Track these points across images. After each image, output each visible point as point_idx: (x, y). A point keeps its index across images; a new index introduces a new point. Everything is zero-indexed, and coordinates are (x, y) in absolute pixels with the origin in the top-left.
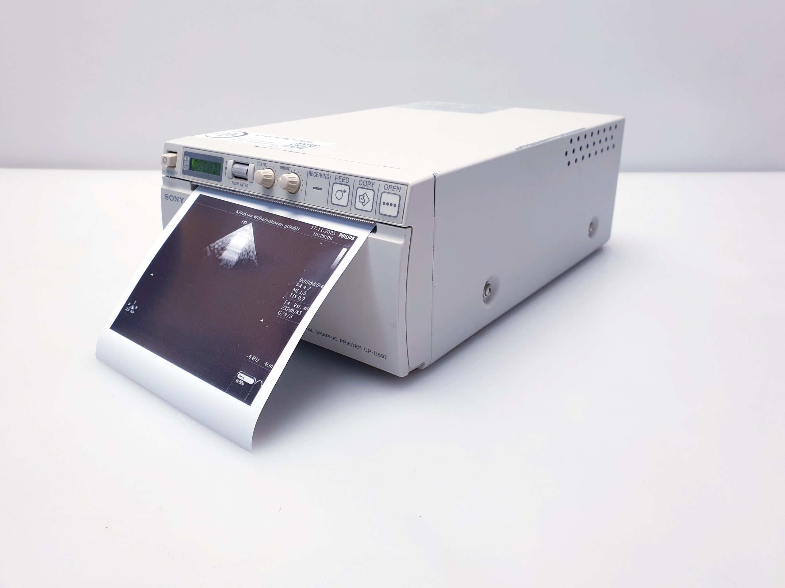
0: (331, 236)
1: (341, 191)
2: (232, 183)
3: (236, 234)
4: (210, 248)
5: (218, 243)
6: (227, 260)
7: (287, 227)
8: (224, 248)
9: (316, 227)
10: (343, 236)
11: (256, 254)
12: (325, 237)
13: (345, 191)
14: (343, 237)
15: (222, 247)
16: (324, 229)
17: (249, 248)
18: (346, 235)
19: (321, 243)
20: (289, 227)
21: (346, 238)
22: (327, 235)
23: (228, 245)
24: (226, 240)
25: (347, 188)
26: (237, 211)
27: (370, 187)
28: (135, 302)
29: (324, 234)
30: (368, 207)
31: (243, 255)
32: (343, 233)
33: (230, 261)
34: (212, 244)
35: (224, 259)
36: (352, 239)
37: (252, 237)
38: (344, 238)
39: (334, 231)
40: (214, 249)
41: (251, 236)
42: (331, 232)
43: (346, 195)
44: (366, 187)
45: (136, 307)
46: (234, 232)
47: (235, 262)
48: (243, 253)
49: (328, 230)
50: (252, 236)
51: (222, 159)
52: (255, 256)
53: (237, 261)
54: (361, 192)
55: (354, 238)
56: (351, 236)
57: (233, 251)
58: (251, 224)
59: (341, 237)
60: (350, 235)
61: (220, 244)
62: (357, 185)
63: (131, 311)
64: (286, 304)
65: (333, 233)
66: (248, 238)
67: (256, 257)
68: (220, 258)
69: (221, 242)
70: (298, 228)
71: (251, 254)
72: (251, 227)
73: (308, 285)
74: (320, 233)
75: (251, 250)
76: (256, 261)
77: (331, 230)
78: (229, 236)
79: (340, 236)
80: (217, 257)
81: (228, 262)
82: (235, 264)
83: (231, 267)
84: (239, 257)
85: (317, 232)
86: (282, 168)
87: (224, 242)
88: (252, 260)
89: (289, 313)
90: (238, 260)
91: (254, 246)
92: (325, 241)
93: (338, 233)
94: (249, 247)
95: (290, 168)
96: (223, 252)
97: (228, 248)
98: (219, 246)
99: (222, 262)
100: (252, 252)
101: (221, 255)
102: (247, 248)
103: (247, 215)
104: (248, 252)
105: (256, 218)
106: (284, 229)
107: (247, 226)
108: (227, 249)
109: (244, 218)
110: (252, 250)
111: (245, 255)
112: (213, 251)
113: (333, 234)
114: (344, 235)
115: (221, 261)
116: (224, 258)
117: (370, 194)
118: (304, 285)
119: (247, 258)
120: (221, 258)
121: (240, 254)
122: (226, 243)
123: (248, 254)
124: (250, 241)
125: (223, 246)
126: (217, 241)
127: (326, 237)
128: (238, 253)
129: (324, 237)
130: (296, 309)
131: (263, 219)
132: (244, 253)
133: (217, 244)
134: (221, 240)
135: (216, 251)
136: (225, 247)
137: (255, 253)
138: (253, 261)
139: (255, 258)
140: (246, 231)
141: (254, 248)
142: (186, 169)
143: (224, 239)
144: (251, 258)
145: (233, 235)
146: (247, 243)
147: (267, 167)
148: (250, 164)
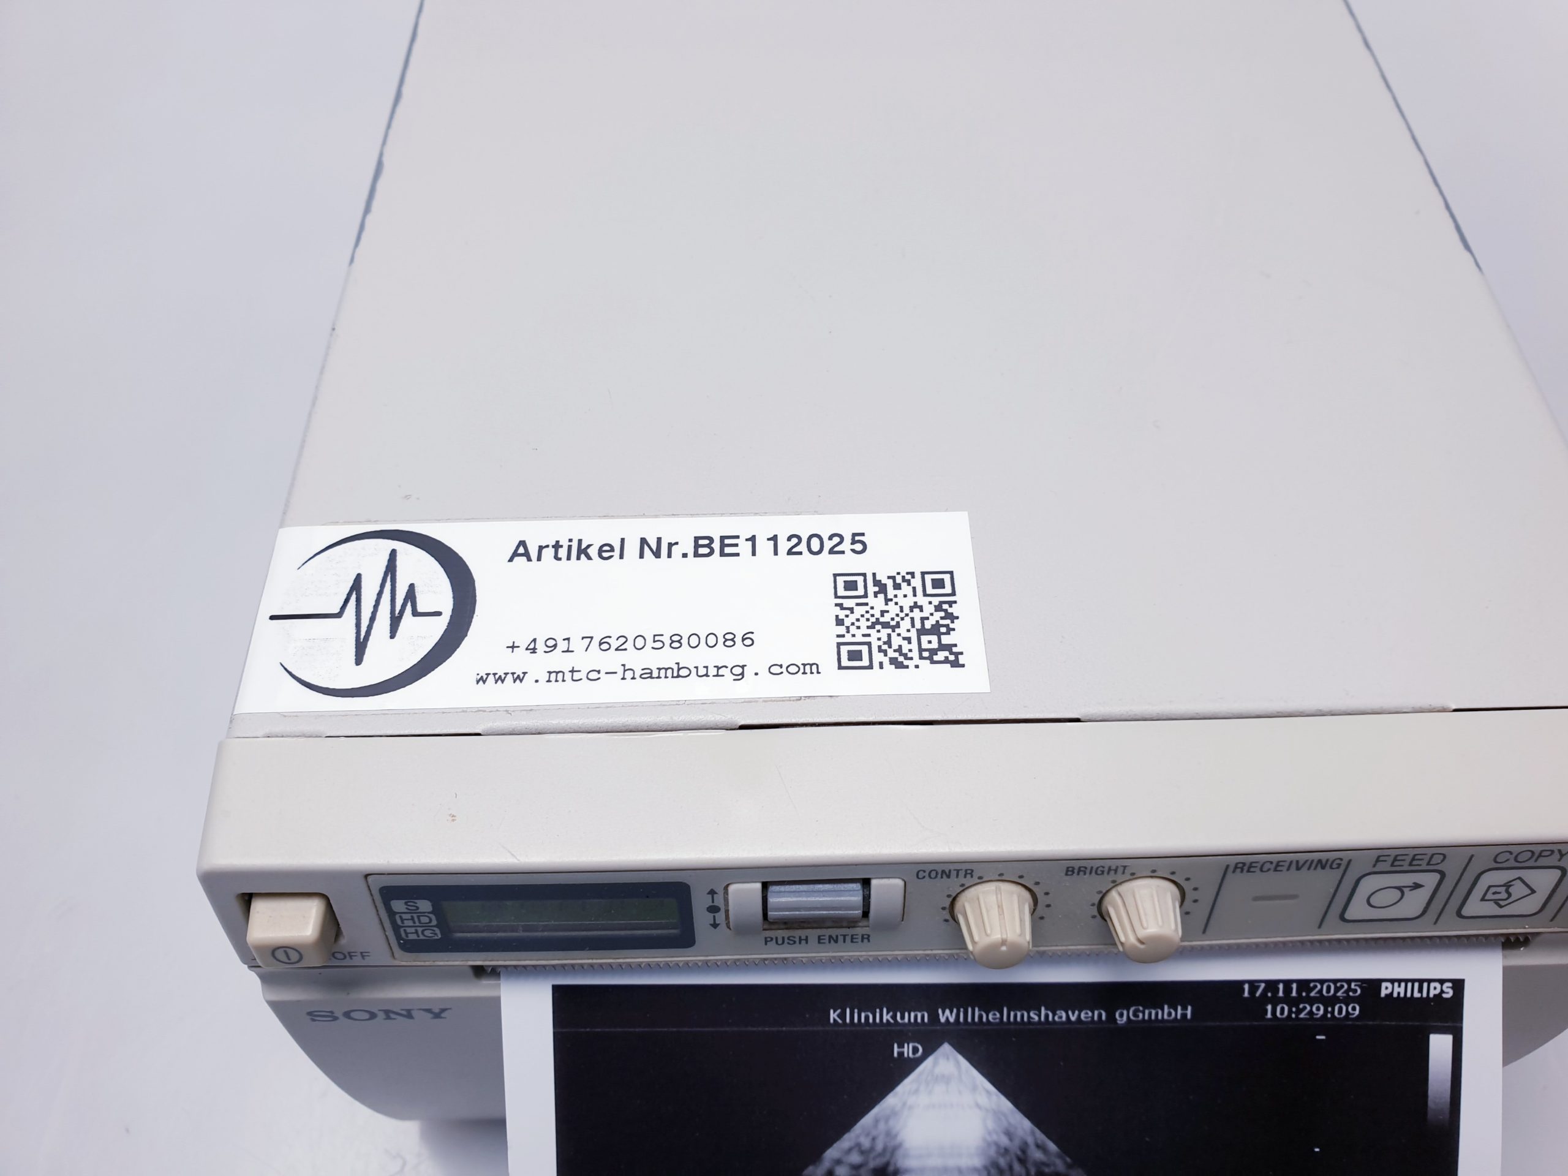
0: (1347, 1000)
1: (1397, 888)
2: (768, 940)
3: (904, 1104)
5: (840, 1158)
7: (1132, 1017)
8: (891, 1170)
9: (1263, 985)
10: (1399, 990)
11: (1058, 1147)
12: (1326, 1011)
13: (1417, 886)
14: (1402, 995)
15: (872, 1164)
16: (1304, 984)
17: (1011, 1139)
18: (1410, 985)
19: (1318, 1037)
20: (1141, 1015)
21: (1417, 995)
22: (1330, 1002)
23: (899, 1153)
24: (874, 1139)
25: (1425, 877)
26: (833, 1015)
27: (1544, 861)
29: (1311, 1001)
30: (1527, 908)
31: (1000, 1170)
32: (1392, 981)
34: (811, 1169)
36: (1442, 992)
37: (994, 1098)
38: (1409, 995)
39: (1349, 982)
41: (983, 1094)
42: (1337, 989)
43: (1420, 894)
44: (1528, 864)
46: (891, 1100)
48: (995, 1165)
49: (1322, 982)
50: (988, 1092)
52: (1059, 1156)
54: (1497, 878)
55: (1452, 988)
56: (1433, 985)
58: (946, 1048)
59: (1395, 995)
60: (1429, 981)
61: (855, 1158)
62: (1482, 865)
65: (1349, 989)
66: (978, 1106)
67: (1068, 1160)
69: (855, 1150)
70: (1185, 1008)
71: (1037, 1157)
72: (958, 1062)
74: (1287, 999)
75: (1026, 1143)
77: (1335, 981)
78: (877, 1121)
79: (1383, 993)
85: (1275, 1001)
86: (1070, 871)
87: (872, 1149)
91: (1027, 1124)
92: (1335, 1028)
93: (1376, 984)
94: (1009, 1134)
95: (1125, 867)
97: (909, 1162)
98: (857, 1167)
100: (1032, 1147)
102: (1004, 1141)
103: (894, 1017)
104: (1019, 1153)
105: (952, 1020)
106: (1122, 1029)
107: (935, 1064)
108: (908, 1171)
109: (902, 1034)
110: (1030, 1140)
111: (1011, 1167)
113: (1351, 994)
114: (1403, 984)
117: (1541, 876)
121: (986, 1168)
122: (885, 1149)
123: (1022, 1161)
124: (997, 1114)
126: (832, 1153)
127: (1330, 1009)
128: (974, 1169)
129: (1321, 1012)
131: (993, 1015)
132: (1002, 1162)
133: (838, 1162)
134: (846, 1141)
136: (887, 1164)
137: (1052, 1147)
139: (1065, 1162)
140: (946, 1079)
141: (1033, 1133)
142: (422, 937)
143: (858, 1136)
144: (1047, 1170)
145: (894, 1113)
146: (990, 1124)
147: (980, 878)
148: (874, 882)
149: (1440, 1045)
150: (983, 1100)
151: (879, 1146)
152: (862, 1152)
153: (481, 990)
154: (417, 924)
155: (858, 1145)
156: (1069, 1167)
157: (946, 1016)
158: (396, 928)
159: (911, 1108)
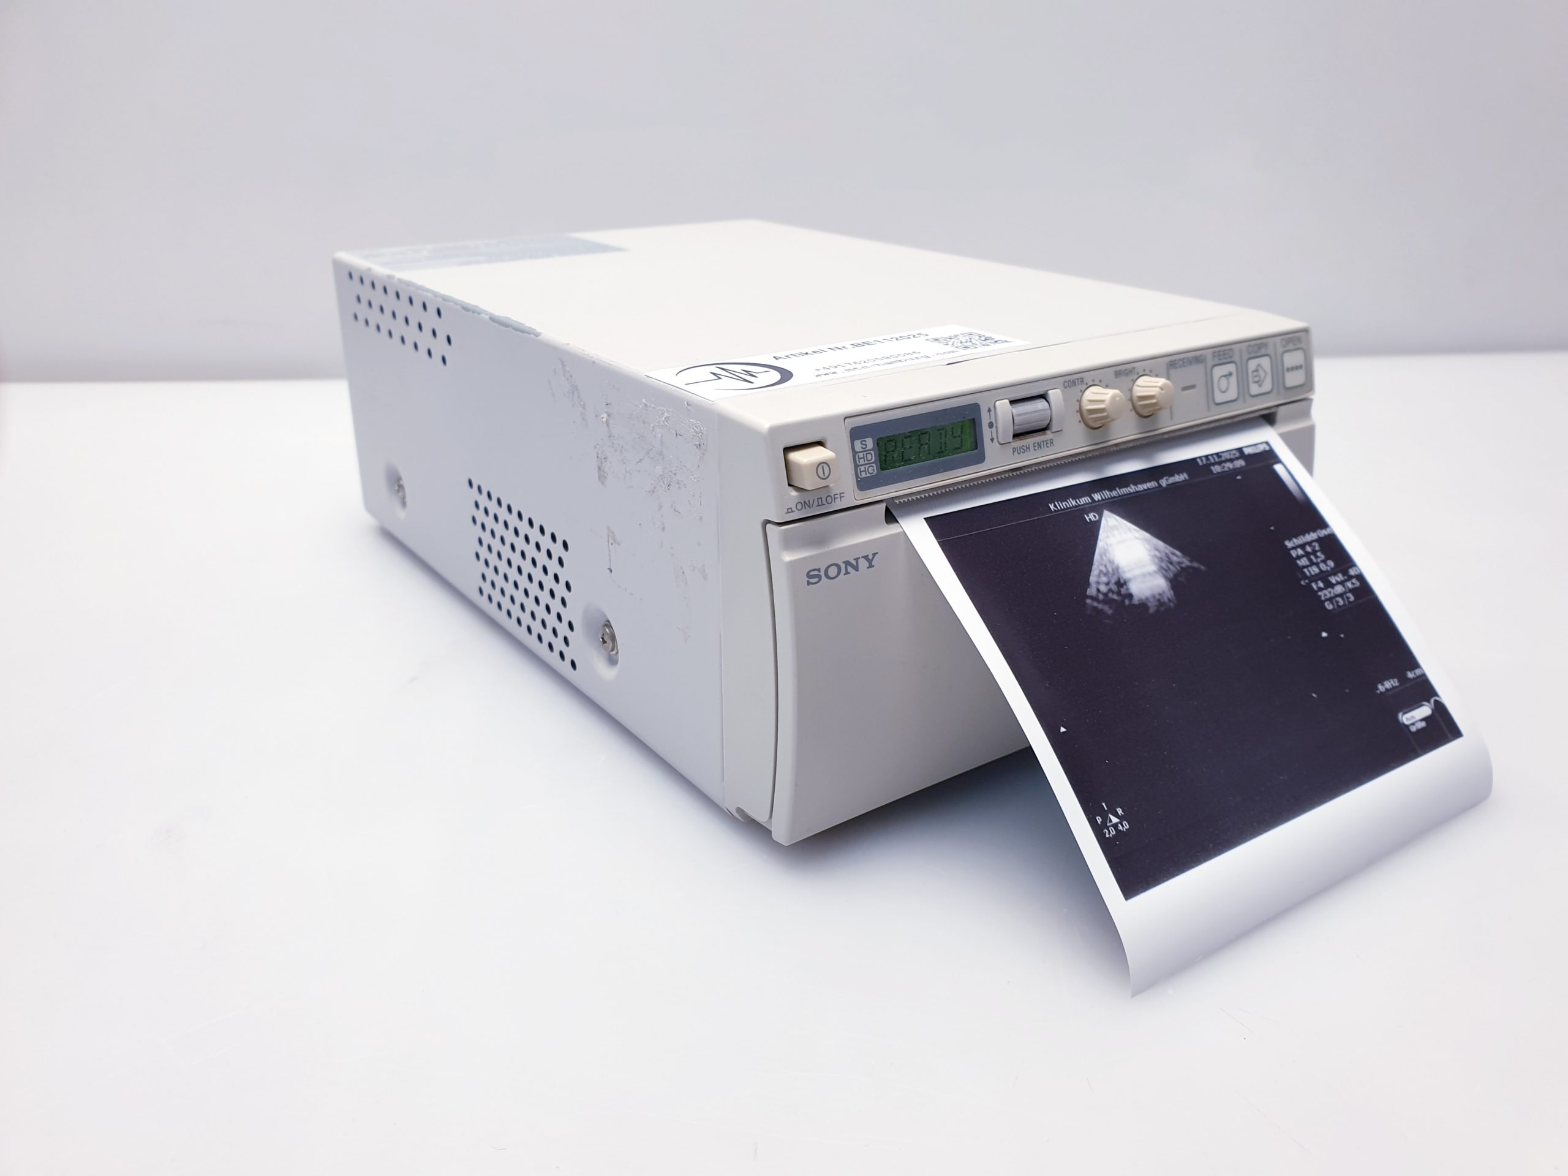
0: (1237, 459)
1: (1225, 376)
2: (1014, 452)
3: (1107, 544)
4: (1092, 598)
5: (1097, 581)
6: (1154, 596)
7: (1166, 483)
8: (1122, 581)
9: (1204, 458)
11: (1181, 553)
13: (1230, 374)
14: (1253, 452)
16: (1218, 455)
17: (1160, 552)
18: (1252, 447)
19: (1238, 477)
20: (1169, 481)
21: (1257, 451)
22: (1231, 460)
23: (1120, 571)
24: (1106, 566)
25: (1231, 368)
26: (1052, 507)
27: (1263, 352)
28: (1104, 804)
29: (1225, 462)
30: (1267, 386)
31: (1166, 570)
32: (1246, 447)
33: (1160, 594)
34: (1088, 590)
35: (1147, 599)
36: (1264, 448)
37: (1141, 533)
38: (1255, 452)
39: (1232, 451)
40: (1105, 595)
41: (1135, 532)
42: (1230, 455)
43: (1233, 380)
44: (1259, 354)
45: (1120, 811)
46: (1100, 544)
47: (1169, 590)
48: (1161, 568)
49: (1223, 452)
50: (1137, 531)
51: (975, 407)
52: (1183, 557)
53: (1170, 585)
54: (1253, 364)
55: (1266, 445)
56: (1259, 446)
57: (1144, 575)
58: (1106, 512)
59: (1251, 453)
60: (1257, 444)
61: (1104, 579)
62: (1246, 356)
63: (1120, 827)
64: (1320, 589)
65: (1234, 454)
66: (1136, 538)
67: (1188, 558)
68: (1135, 601)
69: (1101, 575)
70: (1183, 475)
71: (1175, 559)
72: (1115, 518)
73: (1310, 543)
74: (1216, 463)
75: (1165, 553)
76: (1196, 565)
77: (1227, 451)
78: (1101, 556)
79: (1246, 453)
80: (1129, 605)
81: (1158, 597)
82: (1172, 592)
83: (1174, 603)
84: (1166, 577)
85: (1213, 465)
87: (1108, 572)
88: (1188, 567)
89: (1341, 595)
90: (1169, 583)
91: (1161, 543)
92: (1241, 472)
93: (1241, 450)
94: (1157, 550)
95: (1133, 369)
96: (1128, 589)
97: (1127, 575)
98: (1107, 584)
99: (1149, 604)
100: (1170, 555)
101: (1130, 596)
103: (1076, 502)
104: (1167, 559)
105: (1099, 498)
106: (1166, 489)
107: (1107, 521)
108: (1129, 580)
109: (1085, 510)
110: (1168, 552)
111: (1168, 567)
112: (1107, 600)
113: (1236, 456)
114: (1250, 448)
115: (1143, 605)
116: (1143, 598)
117: (1265, 362)
118: (1302, 546)
119: (1176, 568)
120: (1139, 601)
121: (1159, 570)
122: (1113, 570)
123: (1171, 563)
124: (1146, 540)
125: (1113, 580)
126: (1093, 579)
127: (1234, 464)
128: (1155, 572)
129: (1232, 466)
130: (1342, 583)
131: (1114, 493)
132: (1163, 565)
133: (1098, 583)
134: (1095, 571)
135: (1115, 597)
136: (1119, 579)
137: (1178, 553)
138: (1194, 568)
140: (1113, 528)
141: (1166, 547)
142: (868, 475)
143: (1098, 567)
144: (1183, 565)
145: (1105, 552)
146: (1147, 546)
147: (1087, 384)
148: (1050, 392)
149: (1278, 468)
150: (1137, 535)
151: (1110, 570)
152: (1106, 575)
153: (892, 530)
154: (866, 462)
155: (1101, 571)
156: (1191, 561)
157: (1097, 497)
158: (856, 466)
159: (1111, 545)
